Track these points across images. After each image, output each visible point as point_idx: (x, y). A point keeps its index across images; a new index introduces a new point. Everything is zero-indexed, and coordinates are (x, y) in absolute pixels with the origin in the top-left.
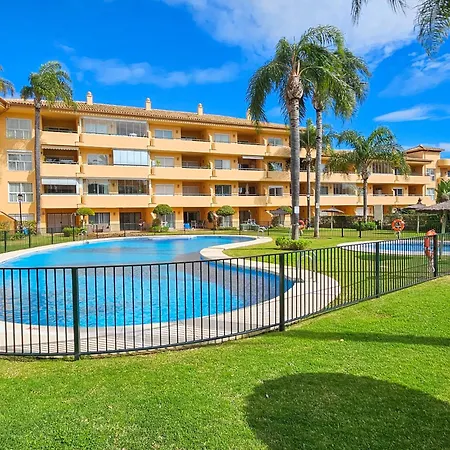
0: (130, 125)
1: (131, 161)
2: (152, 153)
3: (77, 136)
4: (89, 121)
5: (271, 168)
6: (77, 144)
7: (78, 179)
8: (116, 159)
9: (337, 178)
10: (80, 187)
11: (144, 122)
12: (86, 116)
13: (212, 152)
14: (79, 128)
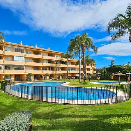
0: (19, 49)
1: (19, 60)
2: (25, 58)
3: (3, 51)
4: (6, 47)
5: (57, 63)
6: (3, 54)
7: (2, 65)
8: (15, 59)
9: (74, 66)
10: (3, 67)
11: (24, 48)
12: (6, 46)
13: (42, 58)
14: (3, 49)
